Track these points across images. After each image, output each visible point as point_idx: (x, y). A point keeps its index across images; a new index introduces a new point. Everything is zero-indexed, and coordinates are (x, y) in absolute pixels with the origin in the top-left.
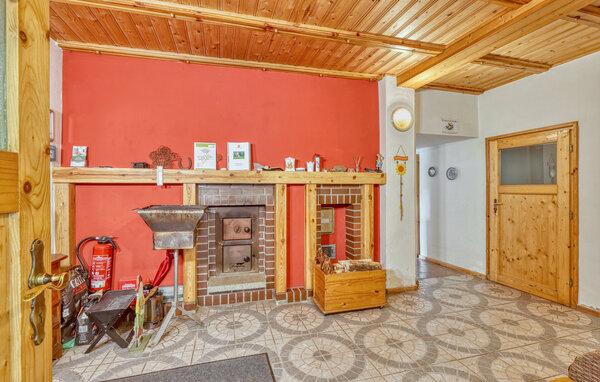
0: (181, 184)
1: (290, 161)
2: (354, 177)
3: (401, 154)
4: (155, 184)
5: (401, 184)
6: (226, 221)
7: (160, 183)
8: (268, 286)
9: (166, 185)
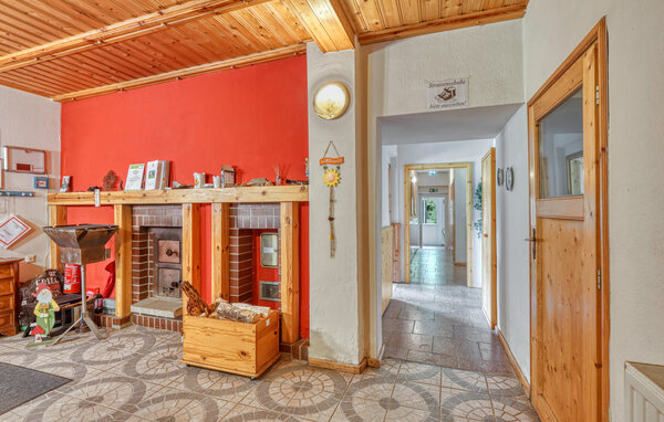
0: (112, 206)
1: (198, 177)
2: (264, 193)
3: (332, 154)
4: (93, 206)
5: (332, 201)
6: (161, 242)
7: (97, 205)
8: (176, 318)
9: (102, 205)
